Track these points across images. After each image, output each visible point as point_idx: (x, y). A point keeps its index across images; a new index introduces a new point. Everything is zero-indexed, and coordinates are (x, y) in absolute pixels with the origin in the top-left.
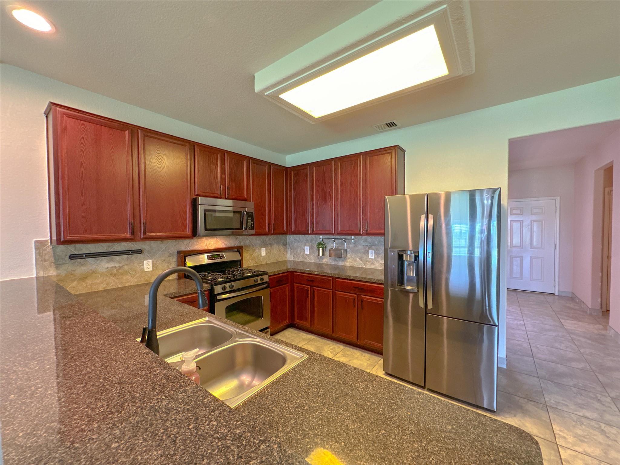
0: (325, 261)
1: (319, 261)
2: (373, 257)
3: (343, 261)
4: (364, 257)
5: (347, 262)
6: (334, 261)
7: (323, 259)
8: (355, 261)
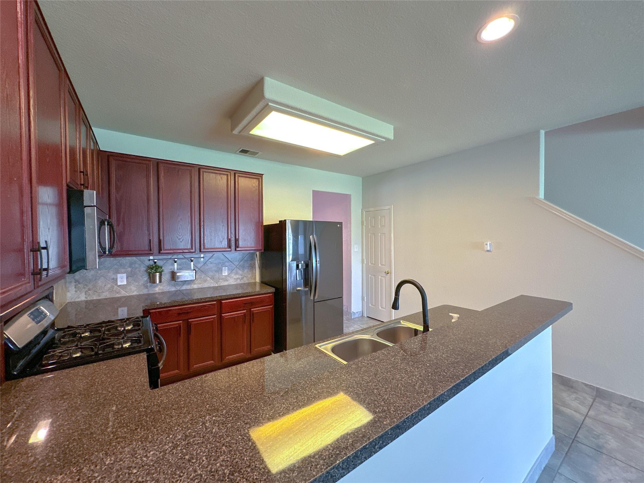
0: (159, 289)
1: (148, 291)
2: (226, 274)
3: (188, 284)
4: (217, 275)
5: (195, 284)
6: (175, 286)
7: (155, 287)
8: (205, 281)
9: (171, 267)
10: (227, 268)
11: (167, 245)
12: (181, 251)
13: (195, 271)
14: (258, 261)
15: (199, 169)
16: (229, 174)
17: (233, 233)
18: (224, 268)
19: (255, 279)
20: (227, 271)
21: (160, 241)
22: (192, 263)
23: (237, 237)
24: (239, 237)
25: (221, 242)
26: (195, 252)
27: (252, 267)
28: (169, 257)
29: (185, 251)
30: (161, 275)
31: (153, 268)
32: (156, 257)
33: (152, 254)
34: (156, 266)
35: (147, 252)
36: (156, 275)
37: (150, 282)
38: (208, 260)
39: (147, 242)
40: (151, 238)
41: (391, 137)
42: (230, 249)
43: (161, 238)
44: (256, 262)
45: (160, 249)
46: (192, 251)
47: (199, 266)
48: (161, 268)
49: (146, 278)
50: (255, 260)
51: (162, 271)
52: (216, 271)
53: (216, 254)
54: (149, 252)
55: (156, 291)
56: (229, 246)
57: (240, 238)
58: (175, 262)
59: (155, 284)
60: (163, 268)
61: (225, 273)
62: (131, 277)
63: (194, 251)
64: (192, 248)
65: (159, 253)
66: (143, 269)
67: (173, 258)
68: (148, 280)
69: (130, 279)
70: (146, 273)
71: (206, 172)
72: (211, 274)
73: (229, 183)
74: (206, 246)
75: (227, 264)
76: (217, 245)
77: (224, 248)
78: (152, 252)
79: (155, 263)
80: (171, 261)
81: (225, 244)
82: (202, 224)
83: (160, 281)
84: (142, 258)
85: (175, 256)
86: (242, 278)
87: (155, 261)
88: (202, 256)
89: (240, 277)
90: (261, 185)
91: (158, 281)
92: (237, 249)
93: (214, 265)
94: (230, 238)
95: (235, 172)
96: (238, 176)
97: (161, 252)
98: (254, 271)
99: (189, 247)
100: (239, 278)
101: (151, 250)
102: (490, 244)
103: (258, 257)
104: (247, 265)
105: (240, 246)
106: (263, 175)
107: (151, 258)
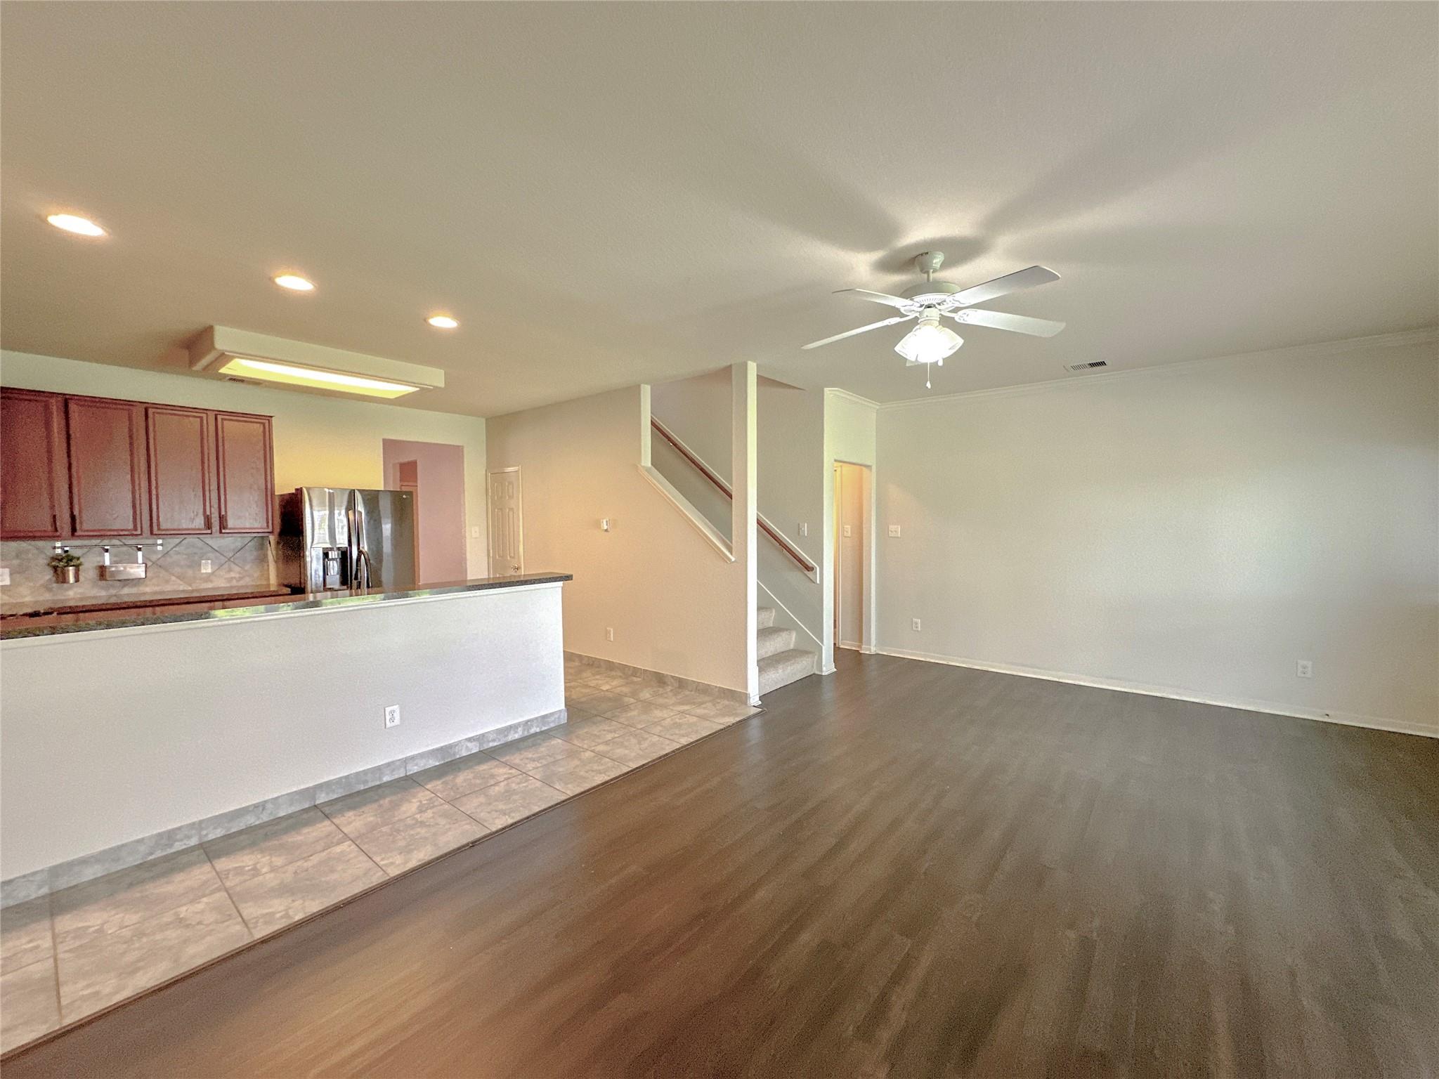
0: (77, 593)
1: (55, 596)
2: (209, 571)
3: (135, 585)
4: (190, 572)
5: (147, 586)
6: (107, 588)
7: (67, 590)
8: (167, 582)
9: (98, 559)
10: (209, 561)
11: (87, 522)
12: (116, 533)
13: (144, 565)
14: (274, 552)
15: (146, 410)
16: (204, 416)
17: (216, 506)
18: (203, 561)
19: (268, 579)
20: (210, 566)
21: (73, 518)
22: (140, 554)
23: (223, 513)
24: (226, 511)
25: (192, 520)
26: (141, 534)
27: (263, 559)
28: (95, 542)
29: (122, 533)
30: (78, 570)
31: (62, 559)
32: (67, 543)
33: (58, 536)
34: (68, 556)
35: (51, 534)
36: (68, 571)
37: (57, 582)
38: (172, 549)
39: (48, 520)
40: (57, 513)
41: (442, 385)
42: (209, 531)
43: (76, 512)
44: (269, 553)
45: (74, 530)
46: (135, 533)
47: (154, 558)
48: (78, 559)
49: (48, 575)
50: (267, 550)
51: (80, 564)
52: (189, 567)
53: (190, 539)
54: (54, 535)
55: (69, 595)
56: (208, 525)
57: (229, 513)
58: (107, 551)
59: (65, 585)
60: (81, 560)
61: (207, 568)
62: (19, 573)
63: (139, 532)
64: (136, 530)
65: (73, 534)
66: (43, 561)
67: (101, 544)
68: (54, 579)
69: (17, 577)
70: (47, 567)
71: (158, 413)
72: (177, 570)
73: (205, 430)
74: (163, 526)
75: (210, 555)
76: (185, 524)
77: (199, 529)
78: (58, 534)
79: (67, 551)
80: (98, 549)
81: (200, 522)
82: (154, 492)
83: (77, 580)
84: (40, 543)
85: (106, 542)
86: (241, 578)
87: (66, 549)
88: (160, 542)
89: (237, 576)
90: (267, 433)
91: (72, 579)
92: (223, 531)
93: (184, 556)
94: (208, 513)
95: (217, 413)
96: (222, 419)
97: (76, 534)
98: (266, 567)
99: (131, 526)
100: (235, 578)
101: (56, 530)
102: (607, 522)
103: (272, 544)
104: (252, 557)
105: (229, 526)
106: (271, 417)
107: (58, 544)
